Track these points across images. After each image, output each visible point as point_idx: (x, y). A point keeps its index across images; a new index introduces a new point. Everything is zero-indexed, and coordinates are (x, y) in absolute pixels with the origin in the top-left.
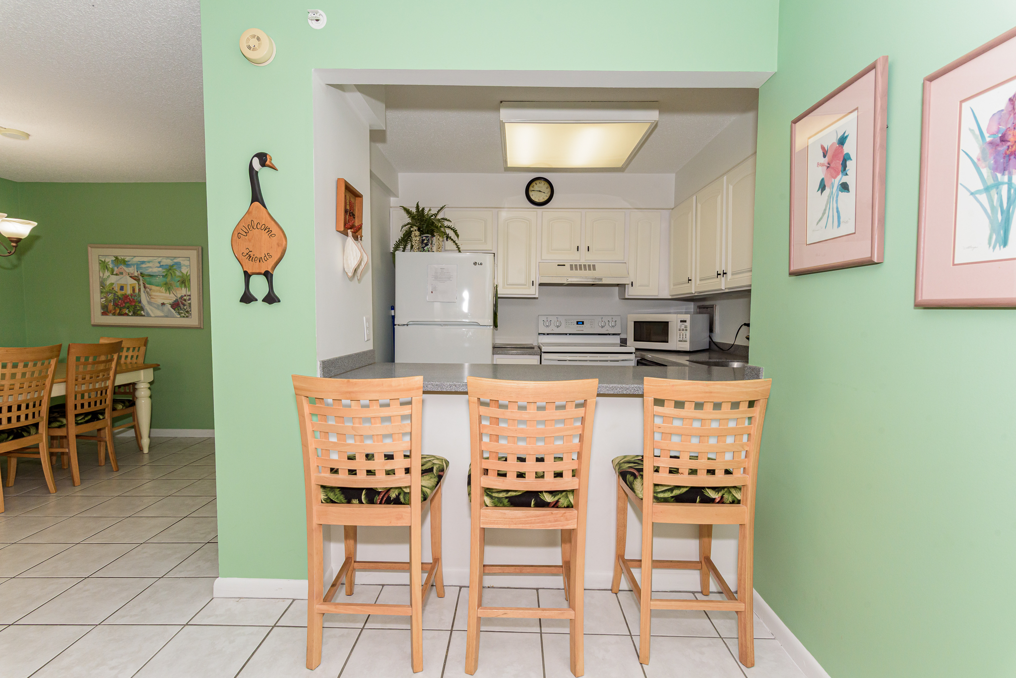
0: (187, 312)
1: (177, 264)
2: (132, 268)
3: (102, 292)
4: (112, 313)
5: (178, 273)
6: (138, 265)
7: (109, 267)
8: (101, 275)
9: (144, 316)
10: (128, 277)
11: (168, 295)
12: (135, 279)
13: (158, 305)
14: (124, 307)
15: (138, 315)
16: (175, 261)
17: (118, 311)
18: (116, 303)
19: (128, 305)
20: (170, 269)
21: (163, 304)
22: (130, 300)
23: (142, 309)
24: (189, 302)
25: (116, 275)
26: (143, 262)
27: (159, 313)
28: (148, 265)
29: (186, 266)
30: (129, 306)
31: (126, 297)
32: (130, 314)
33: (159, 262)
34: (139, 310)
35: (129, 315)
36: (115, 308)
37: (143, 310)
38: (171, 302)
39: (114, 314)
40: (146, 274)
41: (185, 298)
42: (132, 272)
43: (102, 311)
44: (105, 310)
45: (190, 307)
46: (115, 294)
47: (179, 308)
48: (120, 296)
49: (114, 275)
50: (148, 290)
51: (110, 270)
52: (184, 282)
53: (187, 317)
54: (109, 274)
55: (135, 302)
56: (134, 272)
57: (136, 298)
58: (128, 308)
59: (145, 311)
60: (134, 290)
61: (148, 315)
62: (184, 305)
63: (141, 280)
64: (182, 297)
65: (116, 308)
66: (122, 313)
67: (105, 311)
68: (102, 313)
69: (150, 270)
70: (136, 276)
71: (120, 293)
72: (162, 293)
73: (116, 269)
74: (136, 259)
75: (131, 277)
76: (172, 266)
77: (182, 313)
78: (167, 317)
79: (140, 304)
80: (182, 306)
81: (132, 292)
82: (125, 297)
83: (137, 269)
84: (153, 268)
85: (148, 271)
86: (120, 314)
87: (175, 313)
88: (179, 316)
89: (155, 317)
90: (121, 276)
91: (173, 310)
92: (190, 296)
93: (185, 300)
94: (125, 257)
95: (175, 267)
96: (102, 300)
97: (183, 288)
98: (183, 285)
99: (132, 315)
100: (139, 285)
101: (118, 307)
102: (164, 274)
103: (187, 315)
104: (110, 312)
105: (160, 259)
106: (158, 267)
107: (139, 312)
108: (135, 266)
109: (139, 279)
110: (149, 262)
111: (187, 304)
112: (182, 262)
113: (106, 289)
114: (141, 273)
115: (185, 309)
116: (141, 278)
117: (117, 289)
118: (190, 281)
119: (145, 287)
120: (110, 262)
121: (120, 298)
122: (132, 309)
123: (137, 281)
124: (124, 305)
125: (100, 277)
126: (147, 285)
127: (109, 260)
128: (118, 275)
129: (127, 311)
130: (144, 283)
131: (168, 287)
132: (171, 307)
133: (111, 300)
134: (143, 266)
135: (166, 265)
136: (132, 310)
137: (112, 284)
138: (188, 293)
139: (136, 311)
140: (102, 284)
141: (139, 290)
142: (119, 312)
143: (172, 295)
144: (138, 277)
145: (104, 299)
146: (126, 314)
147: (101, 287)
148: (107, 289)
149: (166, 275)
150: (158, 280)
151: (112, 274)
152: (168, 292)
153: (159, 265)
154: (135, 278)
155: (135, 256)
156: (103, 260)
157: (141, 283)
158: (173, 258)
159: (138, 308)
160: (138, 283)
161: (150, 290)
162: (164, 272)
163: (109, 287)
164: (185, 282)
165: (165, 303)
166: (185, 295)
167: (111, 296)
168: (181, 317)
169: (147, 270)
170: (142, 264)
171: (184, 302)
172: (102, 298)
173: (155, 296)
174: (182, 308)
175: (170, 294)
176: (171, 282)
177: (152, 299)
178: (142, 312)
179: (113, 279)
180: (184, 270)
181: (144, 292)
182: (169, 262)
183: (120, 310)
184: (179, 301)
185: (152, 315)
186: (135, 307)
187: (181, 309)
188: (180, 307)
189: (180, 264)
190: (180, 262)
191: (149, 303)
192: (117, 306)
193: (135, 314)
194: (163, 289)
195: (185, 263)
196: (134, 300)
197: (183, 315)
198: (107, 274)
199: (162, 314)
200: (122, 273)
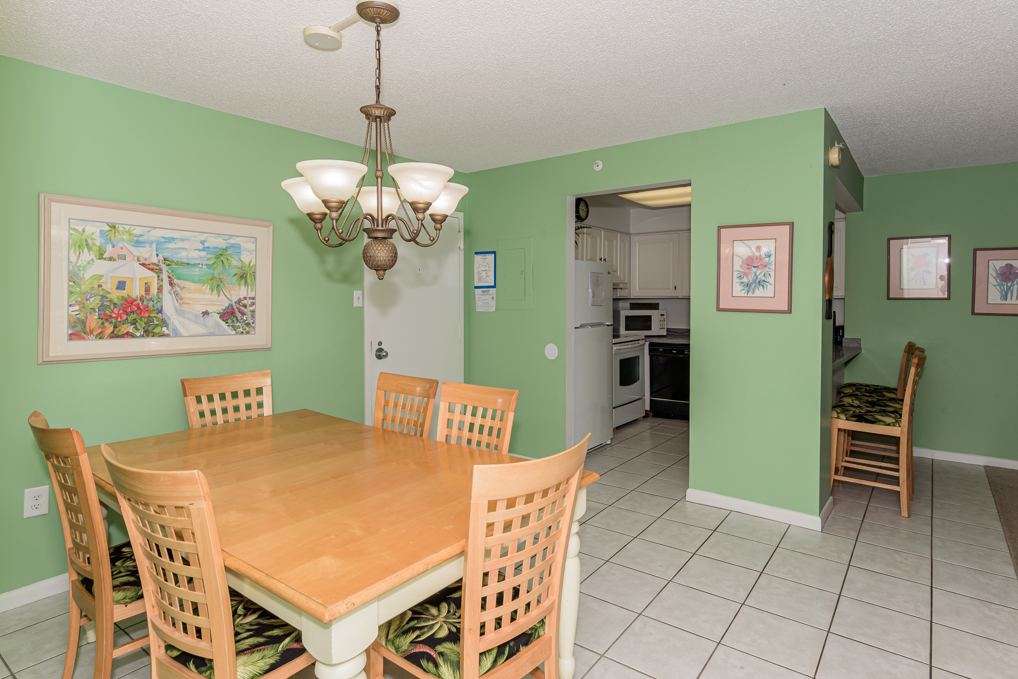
0: (248, 324)
1: (234, 247)
2: (148, 248)
3: (71, 293)
4: (95, 333)
5: (234, 262)
6: (159, 245)
7: (94, 244)
8: (73, 258)
9: (168, 335)
10: (136, 264)
11: (215, 296)
12: (152, 270)
13: (197, 316)
14: (124, 322)
15: (154, 335)
16: (232, 241)
17: (110, 330)
18: (105, 315)
19: (134, 316)
20: (221, 255)
21: (206, 313)
22: (139, 308)
23: (164, 323)
24: (251, 308)
25: (110, 259)
26: (171, 240)
27: (198, 329)
28: (180, 245)
29: (249, 251)
30: (135, 320)
31: (129, 302)
32: (138, 334)
33: (202, 242)
34: (157, 325)
35: (137, 337)
36: (103, 323)
37: (167, 326)
38: (221, 309)
39: (100, 336)
40: (175, 260)
41: (245, 302)
42: (147, 256)
43: (70, 332)
44: (79, 328)
45: (253, 316)
46: (103, 297)
47: (235, 319)
48: (116, 301)
49: (105, 259)
50: (178, 289)
51: (96, 249)
52: (245, 276)
53: (248, 333)
54: (92, 256)
55: (149, 311)
56: (151, 256)
57: (151, 303)
58: (134, 323)
59: (170, 326)
60: (147, 290)
61: (177, 334)
62: (243, 314)
63: (164, 272)
64: (239, 301)
65: (106, 324)
66: (120, 333)
67: (79, 330)
68: (71, 335)
69: (184, 254)
70: (154, 264)
71: (116, 295)
72: (205, 294)
73: (109, 248)
74: (157, 234)
75: (143, 265)
76: (225, 249)
77: (239, 327)
78: (212, 334)
79: (160, 315)
80: (239, 315)
81: (143, 293)
82: (126, 301)
83: (157, 250)
84: (190, 251)
85: (179, 256)
86: (113, 336)
87: (227, 327)
88: (234, 332)
89: (190, 336)
90: (119, 263)
91: (223, 323)
92: (253, 298)
93: (245, 306)
94: (133, 227)
95: (230, 251)
96: (71, 309)
97: (243, 287)
98: (243, 281)
99: (143, 336)
100: (160, 279)
101: (111, 323)
102: (211, 262)
103: (248, 329)
104: (91, 332)
105: (203, 237)
106: (199, 250)
107: (157, 330)
108: (154, 246)
109: (161, 270)
110: (183, 240)
111: (249, 313)
112: (242, 244)
113: (83, 287)
114: (165, 259)
115: (245, 321)
116: (165, 268)
117: (109, 286)
118: (254, 275)
119: (171, 284)
120: (98, 234)
121: (115, 304)
122: (141, 325)
123: (157, 273)
124: (124, 317)
125: (69, 262)
126: (176, 281)
127: (93, 231)
128: (115, 260)
129: (131, 329)
130: (169, 277)
131: (217, 285)
132: (220, 317)
133: (93, 309)
134: (171, 245)
135: (215, 248)
136: (144, 325)
137: (101, 277)
138: (251, 295)
139: (150, 328)
140: (74, 278)
141: (160, 289)
142: (113, 332)
143: (222, 297)
144: (158, 265)
145: (77, 308)
146: (129, 335)
147: (71, 283)
148: (85, 288)
149: (214, 263)
150: (196, 271)
151: (101, 257)
152: (215, 292)
153: (201, 247)
154: (150, 267)
155: (154, 228)
156: (80, 228)
157: (164, 276)
158: (227, 237)
159: (156, 322)
160: (158, 277)
161: (182, 288)
162: (209, 259)
163: (90, 283)
164: (246, 278)
165: (209, 311)
166: (245, 298)
167: (95, 302)
168: (237, 333)
169: (177, 253)
170: (169, 242)
171: (242, 308)
172: (70, 305)
173: (191, 299)
174: (239, 318)
175: (219, 296)
176: (221, 277)
177: (184, 305)
178: (164, 329)
179: (102, 267)
180: (246, 258)
181: (170, 293)
182: (220, 243)
183: (115, 327)
184: (235, 308)
185: (184, 333)
186: (150, 320)
187: (237, 320)
188: (236, 317)
189: (240, 248)
190: (240, 245)
191: (179, 312)
192: (107, 320)
193: (147, 333)
194: (206, 288)
195: (247, 246)
196: (147, 307)
197: (241, 330)
198: (86, 256)
199: (204, 331)
200: (123, 258)
